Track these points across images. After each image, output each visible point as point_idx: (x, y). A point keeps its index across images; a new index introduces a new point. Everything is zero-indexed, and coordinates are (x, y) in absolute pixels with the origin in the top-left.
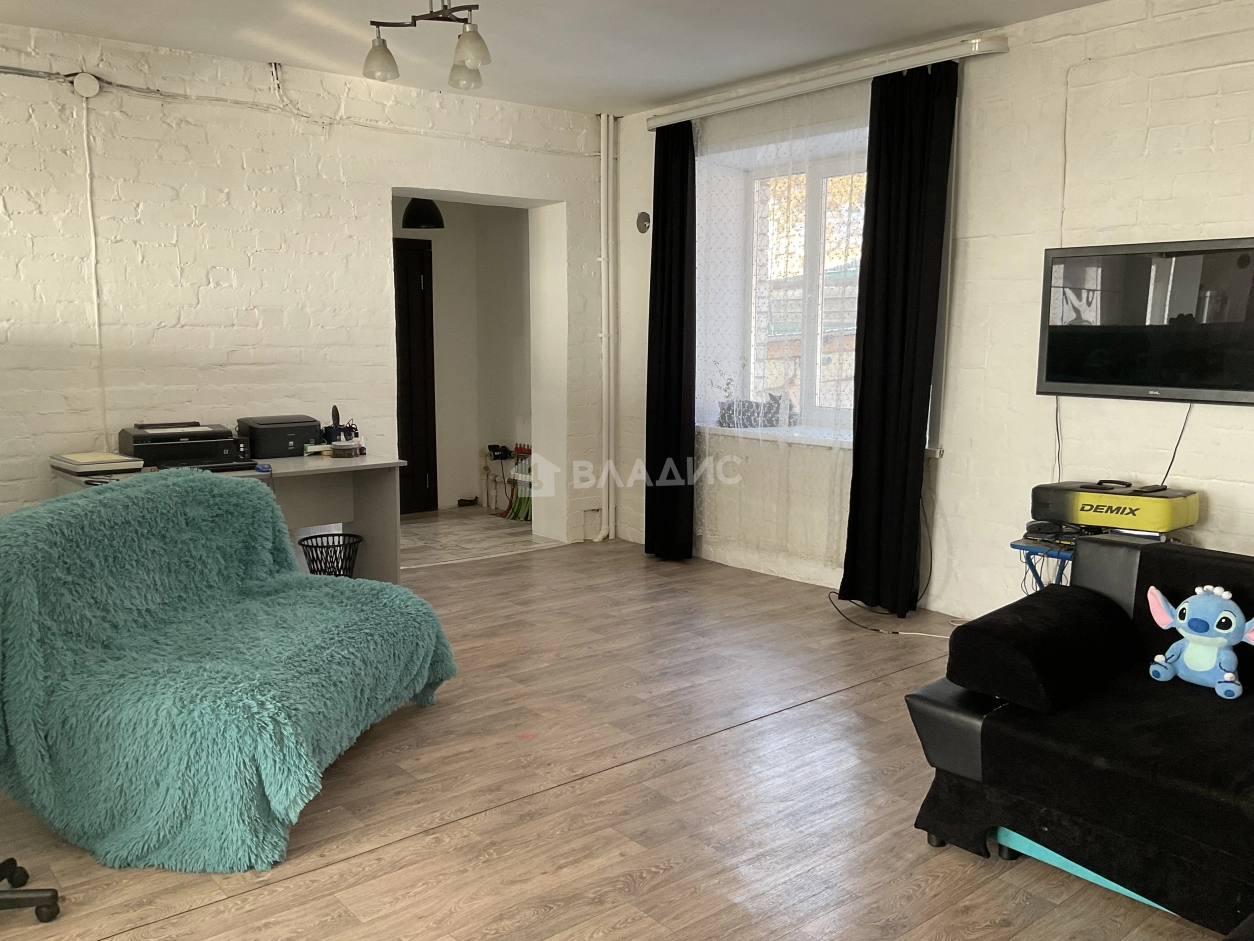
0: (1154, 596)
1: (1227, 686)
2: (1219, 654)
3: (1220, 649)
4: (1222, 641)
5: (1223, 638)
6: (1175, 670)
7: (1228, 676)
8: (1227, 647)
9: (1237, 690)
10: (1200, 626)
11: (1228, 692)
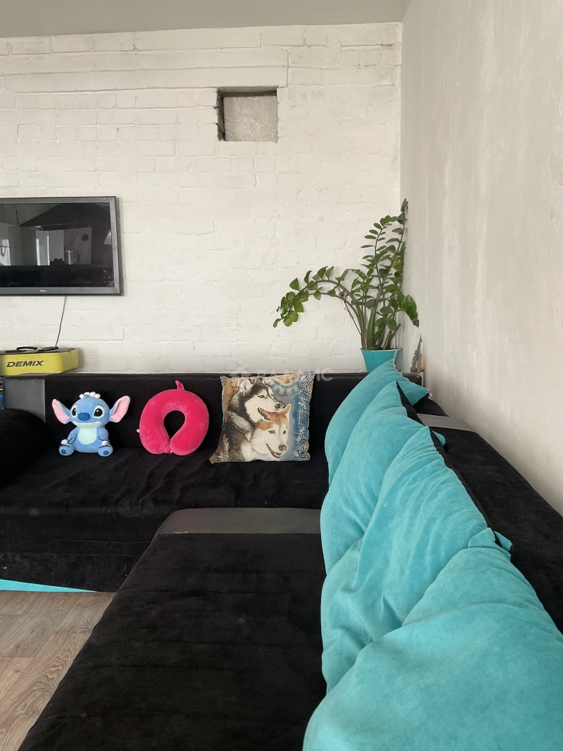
0: (56, 405)
1: (105, 449)
2: (97, 432)
3: (98, 428)
4: (98, 423)
5: (98, 422)
6: (74, 447)
7: (104, 443)
8: (101, 427)
9: (110, 450)
10: (85, 417)
11: (106, 452)
